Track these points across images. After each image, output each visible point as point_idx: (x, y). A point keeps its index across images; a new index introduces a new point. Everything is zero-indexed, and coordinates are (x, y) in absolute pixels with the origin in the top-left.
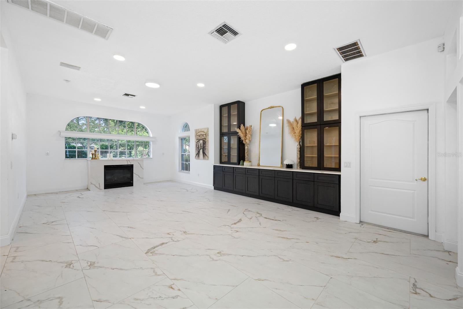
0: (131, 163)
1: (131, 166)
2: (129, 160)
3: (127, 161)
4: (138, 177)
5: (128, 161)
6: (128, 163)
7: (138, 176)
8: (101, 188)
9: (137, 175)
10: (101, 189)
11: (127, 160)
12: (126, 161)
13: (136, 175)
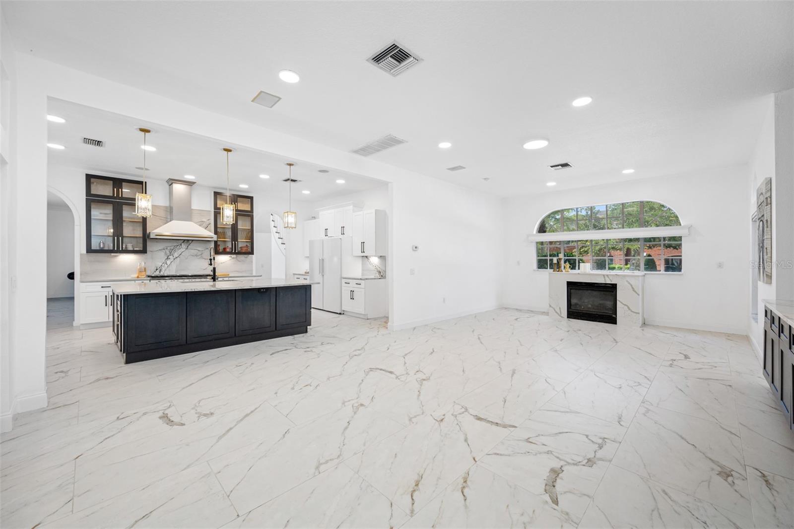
0: (611, 281)
1: (613, 287)
2: (607, 275)
3: (604, 277)
4: (628, 309)
5: (606, 277)
6: (605, 280)
7: (626, 307)
8: (562, 315)
9: (625, 305)
10: (562, 317)
11: (604, 275)
12: (602, 276)
13: (623, 304)
